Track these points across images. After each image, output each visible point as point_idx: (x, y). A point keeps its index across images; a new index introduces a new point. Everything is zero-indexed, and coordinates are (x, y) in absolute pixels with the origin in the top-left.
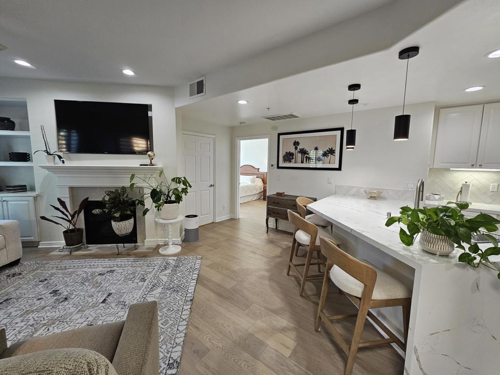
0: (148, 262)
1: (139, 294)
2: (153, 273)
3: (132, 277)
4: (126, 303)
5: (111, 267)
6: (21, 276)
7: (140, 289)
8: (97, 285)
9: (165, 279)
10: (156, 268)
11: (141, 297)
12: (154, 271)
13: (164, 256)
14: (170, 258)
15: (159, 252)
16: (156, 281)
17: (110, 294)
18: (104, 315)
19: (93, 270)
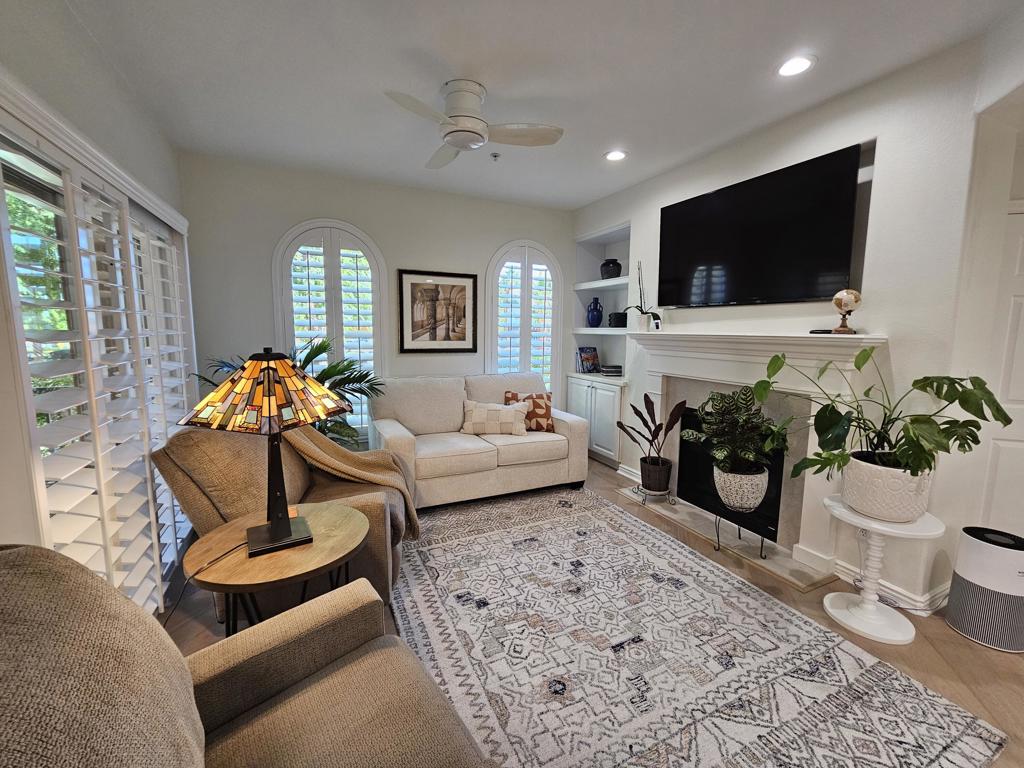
0: (772, 615)
1: (691, 697)
2: (763, 661)
3: (707, 628)
4: (648, 695)
5: (682, 572)
6: (568, 510)
7: (702, 683)
8: (635, 598)
9: (789, 709)
10: (785, 649)
11: (690, 707)
12: (771, 656)
13: (833, 624)
14: (847, 645)
15: (822, 602)
16: (756, 694)
17: (637, 640)
18: (595, 682)
19: (652, 559)
